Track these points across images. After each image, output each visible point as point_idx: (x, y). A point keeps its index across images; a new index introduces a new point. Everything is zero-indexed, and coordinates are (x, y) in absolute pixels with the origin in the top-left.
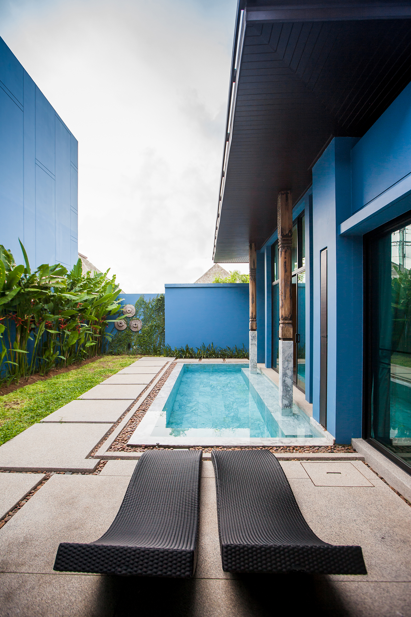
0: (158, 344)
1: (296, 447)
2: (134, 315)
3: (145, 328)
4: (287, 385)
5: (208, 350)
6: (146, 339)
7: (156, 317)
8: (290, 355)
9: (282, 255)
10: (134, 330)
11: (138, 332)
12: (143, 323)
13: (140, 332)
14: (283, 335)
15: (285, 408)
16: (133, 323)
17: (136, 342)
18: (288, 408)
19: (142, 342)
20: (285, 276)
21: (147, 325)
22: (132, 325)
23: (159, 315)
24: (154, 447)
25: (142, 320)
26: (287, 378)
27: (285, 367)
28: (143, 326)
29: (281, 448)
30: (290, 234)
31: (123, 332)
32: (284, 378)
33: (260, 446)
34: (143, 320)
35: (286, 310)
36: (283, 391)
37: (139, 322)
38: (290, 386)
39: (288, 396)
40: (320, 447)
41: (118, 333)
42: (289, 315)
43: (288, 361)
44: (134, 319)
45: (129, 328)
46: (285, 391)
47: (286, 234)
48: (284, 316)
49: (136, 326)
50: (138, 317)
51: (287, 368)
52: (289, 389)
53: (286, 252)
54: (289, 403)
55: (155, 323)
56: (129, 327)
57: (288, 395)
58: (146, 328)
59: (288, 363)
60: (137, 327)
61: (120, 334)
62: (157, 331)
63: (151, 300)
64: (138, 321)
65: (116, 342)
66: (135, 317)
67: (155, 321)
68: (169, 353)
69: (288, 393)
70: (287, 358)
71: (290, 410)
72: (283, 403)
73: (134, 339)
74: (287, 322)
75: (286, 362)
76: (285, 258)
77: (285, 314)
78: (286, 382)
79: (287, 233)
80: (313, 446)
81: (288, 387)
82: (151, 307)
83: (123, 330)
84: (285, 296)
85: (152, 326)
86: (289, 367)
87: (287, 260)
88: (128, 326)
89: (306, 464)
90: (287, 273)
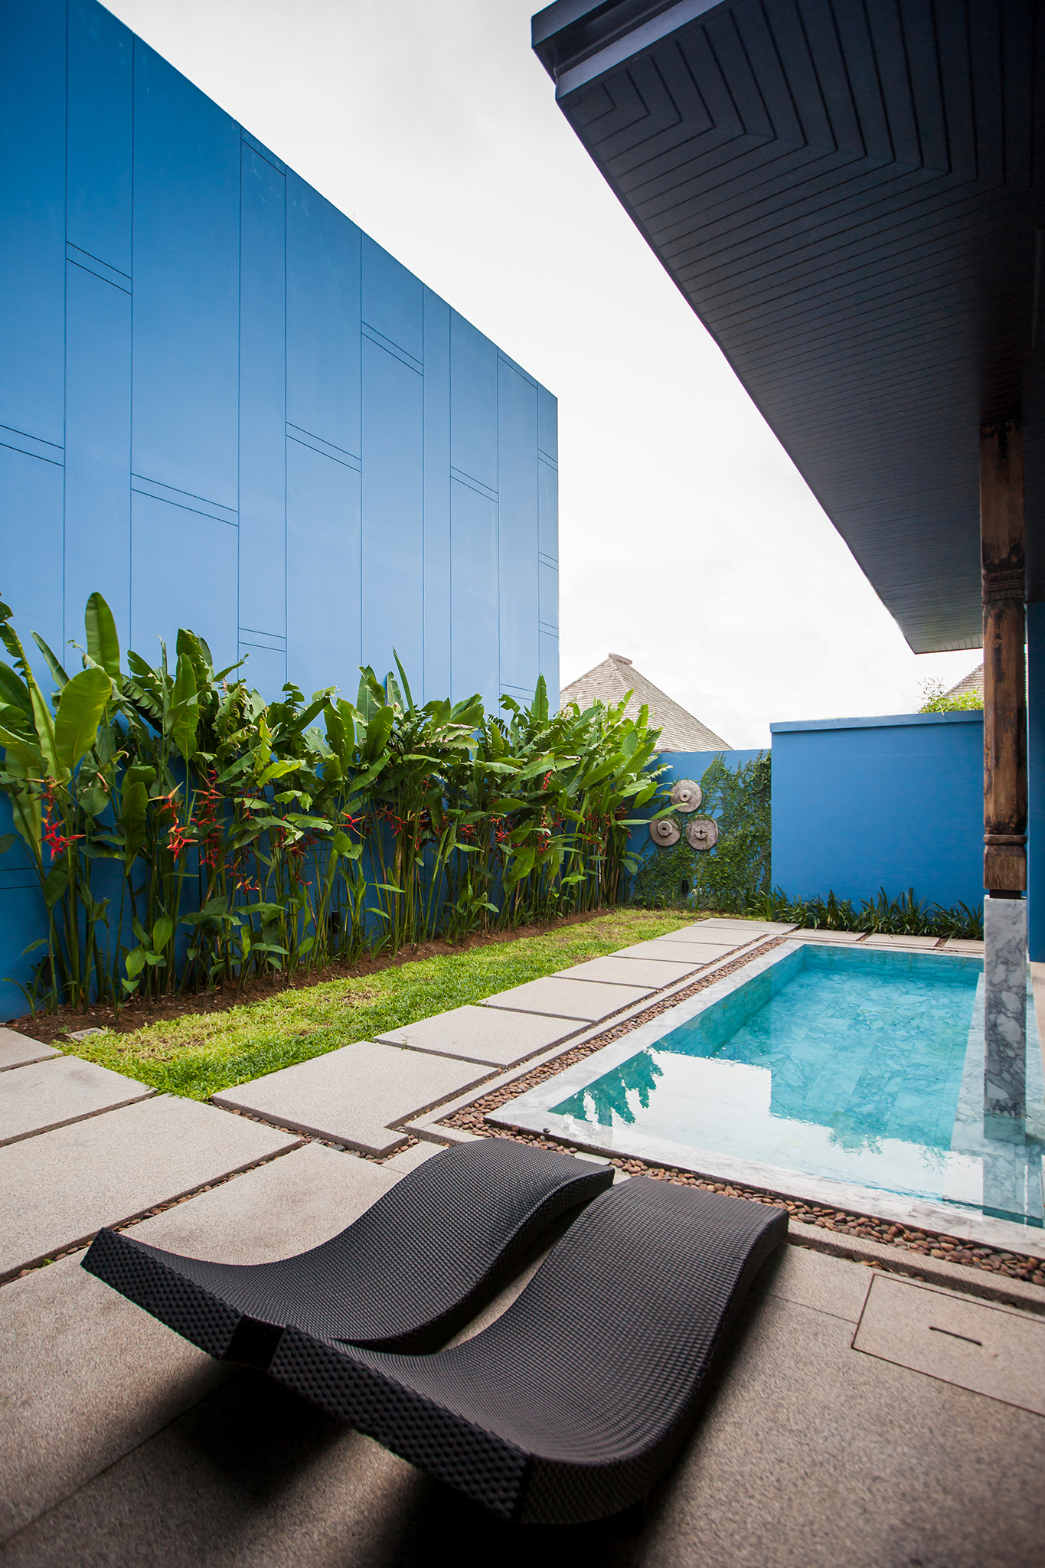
0: (760, 885)
1: (912, 1229)
2: (697, 806)
3: (726, 841)
4: (1003, 1039)
6: (726, 869)
7: (755, 811)
8: (1013, 943)
9: (988, 629)
10: (696, 845)
11: (708, 851)
12: (721, 827)
13: (713, 852)
14: (990, 879)
15: (998, 1112)
16: (695, 828)
17: (702, 879)
18: (1006, 1114)
19: (718, 877)
20: (995, 693)
21: (731, 833)
22: (692, 833)
23: (764, 808)
24: (536, 1135)
25: (719, 821)
26: (1002, 1019)
27: (996, 980)
28: (720, 838)
29: (862, 1220)
30: (1014, 559)
31: (671, 849)
32: (992, 1017)
33: (800, 1199)
34: (721, 821)
35: (1002, 799)
36: (989, 1057)
37: (710, 826)
38: (1015, 1045)
39: (1007, 1076)
40: (998, 1251)
41: (659, 854)
42: (1011, 817)
43: (1006, 963)
44: (698, 819)
45: (684, 840)
46: (996, 1058)
47: (1002, 561)
48: (993, 819)
49: (703, 836)
50: (708, 812)
51: (1005, 986)
52: (1011, 1054)
53: (999, 618)
54: (1011, 1098)
55: (752, 829)
56: (685, 838)
57: (1008, 1072)
58: (730, 842)
59: (1007, 970)
60: (704, 839)
61: (662, 857)
62: (759, 849)
63: (743, 768)
64: (707, 822)
65: (652, 876)
66: (700, 811)
67: (753, 824)
68: (777, 911)
69: (1007, 1065)
70: (1005, 953)
71: (1013, 1122)
72: (989, 1095)
73: (698, 870)
74: (1003, 837)
75: (1001, 968)
76: (998, 636)
77: (997, 815)
78: (1000, 1029)
79: (1004, 555)
80: (970, 1242)
81: (1007, 1045)
82: (742, 785)
83: (670, 846)
84: (997, 758)
85: (744, 837)
86: (1011, 983)
87: (1003, 641)
88: (683, 835)
89: (889, 1285)
90: (1004, 685)
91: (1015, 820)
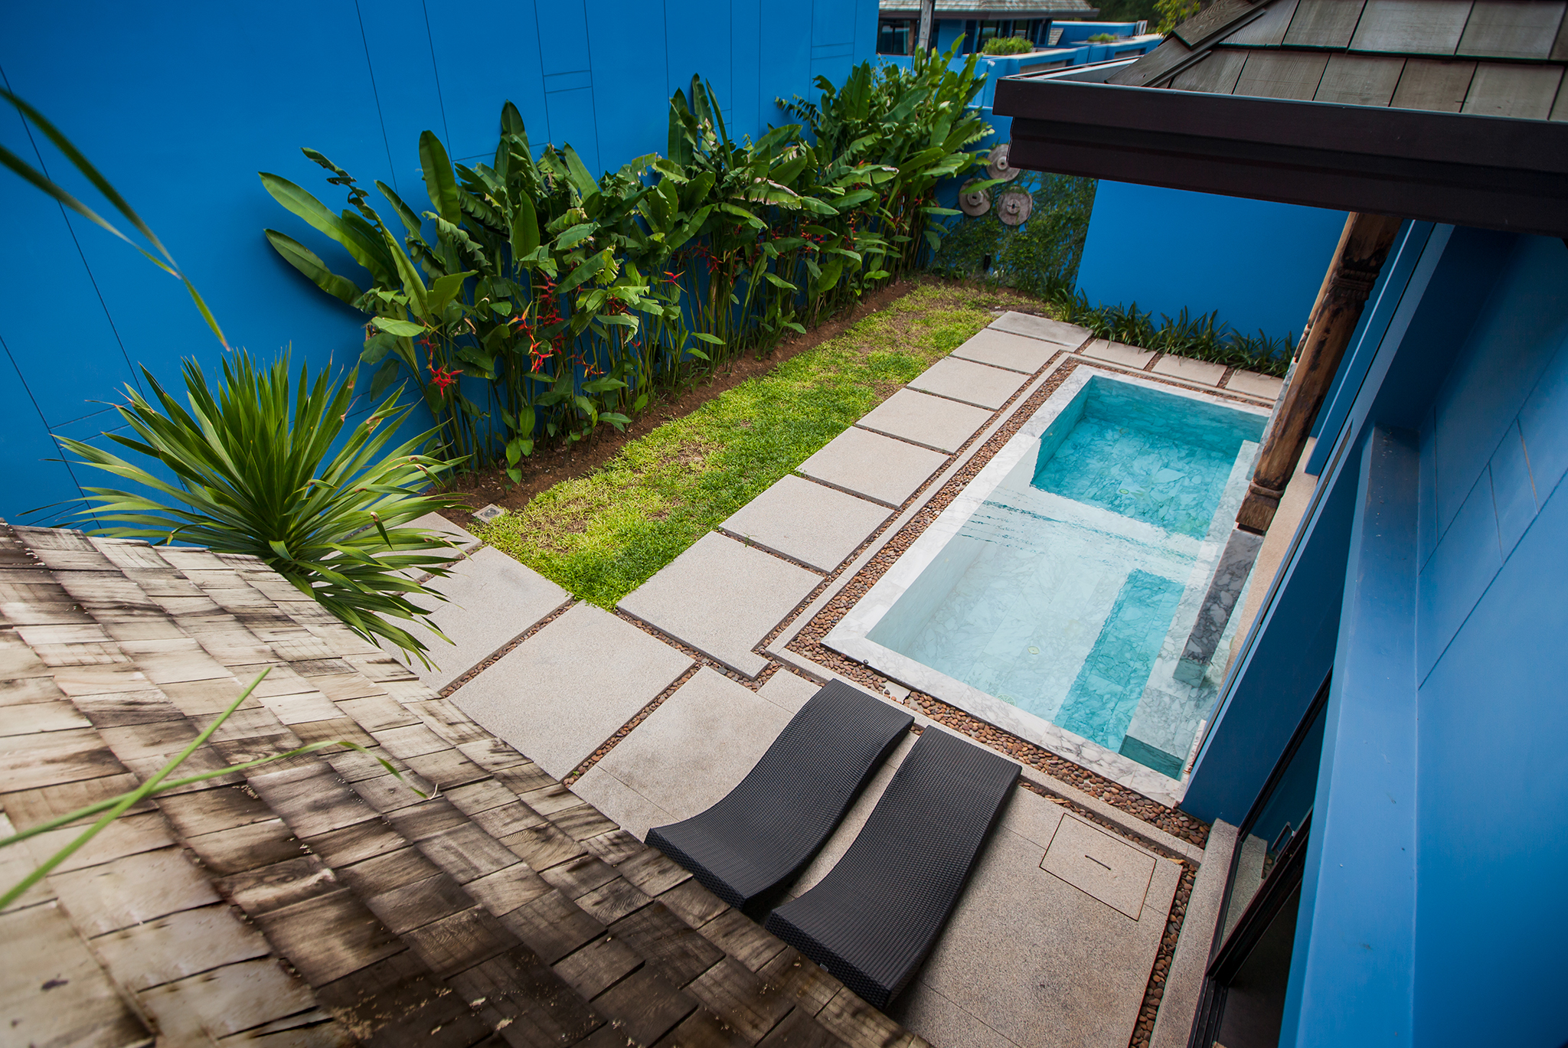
0: (1065, 270)
2: (1014, 176)
3: (1038, 219)
4: (1212, 619)
5: (1195, 331)
6: (1033, 249)
7: (1076, 191)
8: (1243, 563)
9: (1322, 319)
10: (1005, 219)
11: (1017, 227)
12: (1035, 203)
13: (1022, 229)
14: (1243, 517)
15: (1191, 658)
16: (1008, 201)
17: (1005, 255)
18: (1196, 661)
19: (1022, 256)
20: (1305, 378)
21: (1046, 211)
22: (1004, 206)
23: (1086, 189)
24: (859, 664)
25: (1034, 195)
26: (1215, 607)
27: (1220, 583)
28: (1033, 214)
30: (1373, 263)
31: (978, 220)
32: (1209, 604)
34: (1037, 197)
35: (1275, 463)
36: (1197, 627)
37: (1024, 201)
38: (1218, 625)
39: (1205, 640)
40: (1143, 797)
41: (965, 222)
42: (1277, 478)
43: (1232, 574)
44: (1013, 191)
45: (994, 213)
46: (1202, 628)
47: (1362, 260)
48: (1262, 475)
49: (1015, 210)
50: (1024, 185)
51: (1226, 588)
52: (1213, 629)
53: (1335, 314)
54: (1203, 653)
55: (1069, 210)
56: (994, 210)
57: (1207, 638)
58: (1042, 221)
59: (1231, 579)
60: (1016, 215)
61: (968, 226)
62: (1071, 232)
64: (1021, 196)
65: (955, 245)
66: (1015, 183)
67: (1071, 205)
68: (1078, 315)
69: (1208, 634)
70: (1234, 568)
71: (1198, 668)
72: (1188, 648)
73: (1003, 248)
74: (1265, 490)
75: (1227, 576)
76: (1327, 331)
77: (1266, 473)
78: (1212, 612)
79: (1365, 257)
80: (1129, 790)
81: (1213, 623)
83: (978, 217)
84: (1284, 431)
85: (1059, 217)
86: (1230, 587)
87: (1331, 336)
88: (994, 206)
89: (1074, 823)
90: (1315, 374)
91: (1279, 481)
